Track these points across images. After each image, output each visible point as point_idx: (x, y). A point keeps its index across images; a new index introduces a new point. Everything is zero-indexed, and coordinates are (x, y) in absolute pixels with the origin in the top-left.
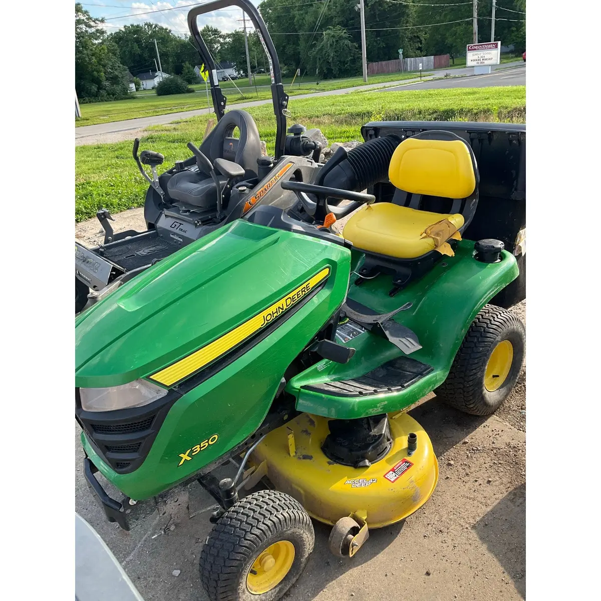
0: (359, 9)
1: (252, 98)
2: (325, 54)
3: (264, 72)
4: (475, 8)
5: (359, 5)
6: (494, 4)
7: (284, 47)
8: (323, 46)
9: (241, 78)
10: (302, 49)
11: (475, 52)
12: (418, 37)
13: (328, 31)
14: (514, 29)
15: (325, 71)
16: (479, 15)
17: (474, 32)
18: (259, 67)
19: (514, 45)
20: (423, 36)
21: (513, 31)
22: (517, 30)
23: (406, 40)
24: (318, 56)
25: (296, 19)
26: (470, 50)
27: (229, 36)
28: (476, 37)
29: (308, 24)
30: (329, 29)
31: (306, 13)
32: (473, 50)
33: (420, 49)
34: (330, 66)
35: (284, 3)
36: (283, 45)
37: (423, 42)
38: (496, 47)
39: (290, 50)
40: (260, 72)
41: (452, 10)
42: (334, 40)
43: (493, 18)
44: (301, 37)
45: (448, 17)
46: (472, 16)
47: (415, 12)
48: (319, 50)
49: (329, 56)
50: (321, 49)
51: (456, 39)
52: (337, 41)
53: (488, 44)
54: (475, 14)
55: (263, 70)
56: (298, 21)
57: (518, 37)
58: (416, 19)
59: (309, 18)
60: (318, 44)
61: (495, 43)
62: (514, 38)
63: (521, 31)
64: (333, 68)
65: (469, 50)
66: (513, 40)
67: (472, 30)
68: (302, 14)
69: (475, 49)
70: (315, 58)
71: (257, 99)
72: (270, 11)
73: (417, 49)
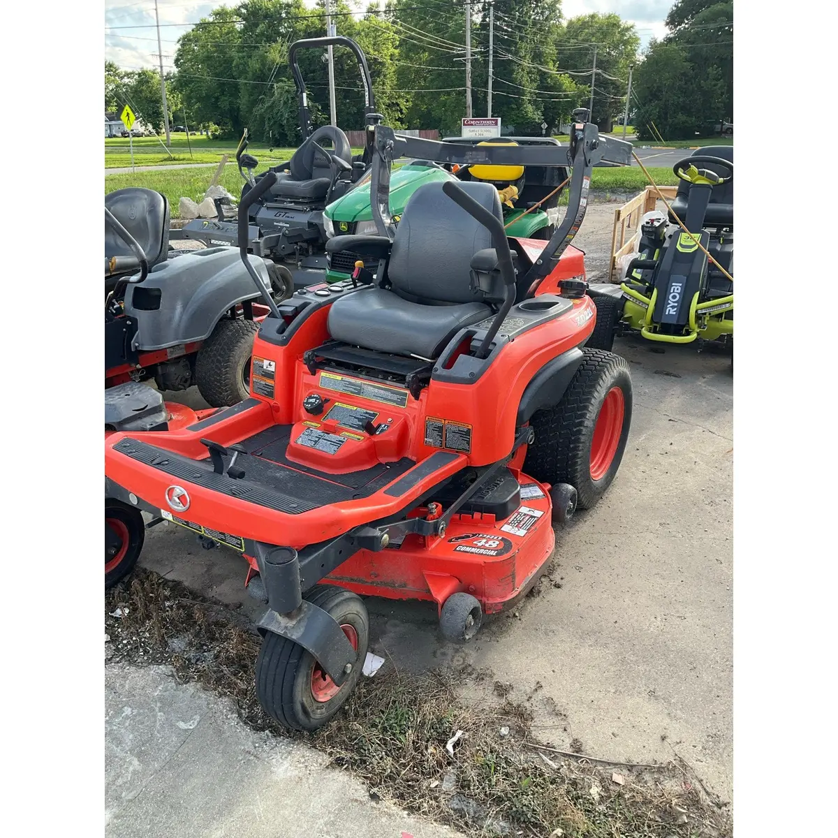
0: (327, 60)
1: (184, 159)
2: (277, 114)
3: (183, 131)
4: (469, 75)
5: (326, 55)
6: (491, 74)
7: (217, 99)
8: (273, 103)
9: (149, 136)
10: (244, 104)
11: (472, 128)
12: (398, 105)
13: (281, 84)
14: (514, 106)
15: (277, 136)
16: (473, 85)
17: (467, 105)
18: (177, 124)
19: (515, 127)
20: (403, 104)
21: (513, 109)
22: (518, 109)
23: (383, 106)
24: (268, 116)
25: (235, 63)
26: (466, 125)
27: (128, 75)
28: (470, 111)
29: (252, 72)
30: (282, 81)
31: (250, 57)
32: (469, 125)
33: (399, 119)
34: (283, 130)
35: (217, 40)
36: (216, 95)
37: (404, 111)
38: (496, 124)
39: (224, 103)
40: (177, 130)
41: (440, 75)
42: (289, 96)
43: (490, 91)
44: (243, 87)
45: (435, 83)
46: (464, 85)
47: (394, 72)
48: (269, 107)
49: (282, 116)
50: (271, 107)
51: (446, 111)
52: (293, 98)
53: (485, 120)
54: (469, 84)
55: (182, 127)
56: (237, 66)
57: (518, 116)
58: (395, 82)
59: (254, 64)
60: (267, 99)
61: (494, 120)
62: (515, 118)
63: (522, 110)
64: (288, 133)
65: (464, 125)
66: (513, 121)
67: (465, 103)
68: (243, 57)
69: (472, 125)
70: (262, 117)
71: (192, 162)
72: (195, 48)
73: (396, 120)
